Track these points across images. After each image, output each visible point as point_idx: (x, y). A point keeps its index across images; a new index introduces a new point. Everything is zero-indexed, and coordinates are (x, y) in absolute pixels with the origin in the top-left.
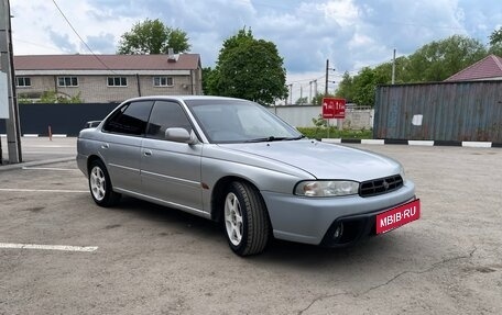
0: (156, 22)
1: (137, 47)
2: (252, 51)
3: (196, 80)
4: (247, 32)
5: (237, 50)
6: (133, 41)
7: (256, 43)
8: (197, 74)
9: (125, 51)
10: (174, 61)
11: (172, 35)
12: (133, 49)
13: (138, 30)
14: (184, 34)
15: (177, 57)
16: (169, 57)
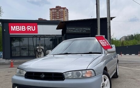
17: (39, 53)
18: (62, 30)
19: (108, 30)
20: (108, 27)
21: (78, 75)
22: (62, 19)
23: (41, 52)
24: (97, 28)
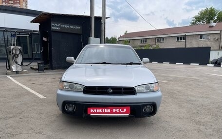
0: (211, 8)
1: (200, 21)
6: (198, 19)
9: (194, 24)
10: (213, 26)
11: (219, 13)
12: (197, 23)
13: (201, 13)
15: (214, 24)
16: (210, 25)
17: (15, 55)
18: (39, 24)
19: (103, 33)
20: (103, 29)
21: (148, 88)
22: (18, 5)
23: (18, 55)
24: (91, 28)
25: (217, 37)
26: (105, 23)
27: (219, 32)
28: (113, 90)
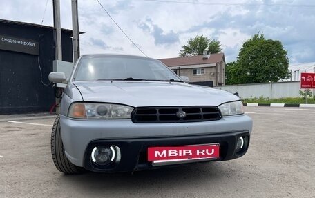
0: (202, 37)
1: (189, 53)
2: (262, 48)
3: (221, 69)
4: (260, 36)
5: (251, 48)
7: (265, 42)
8: (221, 65)
9: (183, 56)
10: (207, 58)
12: (187, 54)
13: (191, 43)
14: (218, 43)
15: (209, 56)
16: (204, 56)
19: (76, 54)
20: (75, 49)
25: (213, 71)
26: (78, 40)
27: (215, 65)
28: (186, 112)
